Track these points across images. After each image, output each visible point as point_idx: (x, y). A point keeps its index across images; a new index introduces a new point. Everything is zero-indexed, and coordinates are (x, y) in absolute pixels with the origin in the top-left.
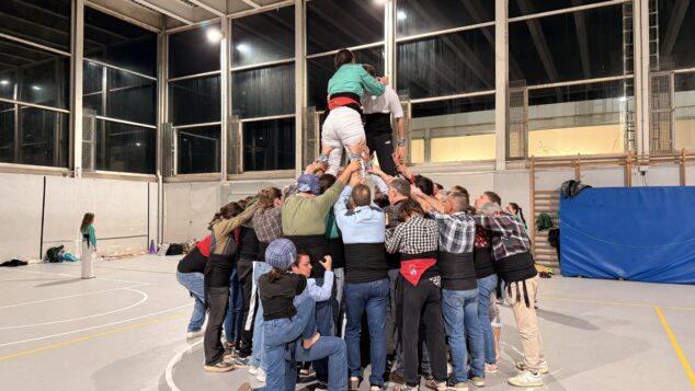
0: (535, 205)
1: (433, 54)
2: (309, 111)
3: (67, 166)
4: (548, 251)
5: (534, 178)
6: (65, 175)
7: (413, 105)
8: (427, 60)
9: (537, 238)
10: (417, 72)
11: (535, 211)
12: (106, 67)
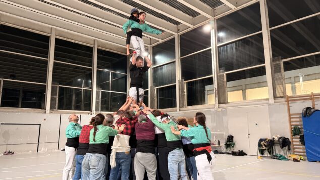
0: (291, 122)
1: (234, 50)
2: (182, 81)
3: (90, 111)
4: (301, 147)
5: (289, 107)
6: (89, 114)
7: (227, 74)
8: (232, 53)
9: (294, 140)
10: (227, 59)
11: (291, 125)
12: (110, 72)
